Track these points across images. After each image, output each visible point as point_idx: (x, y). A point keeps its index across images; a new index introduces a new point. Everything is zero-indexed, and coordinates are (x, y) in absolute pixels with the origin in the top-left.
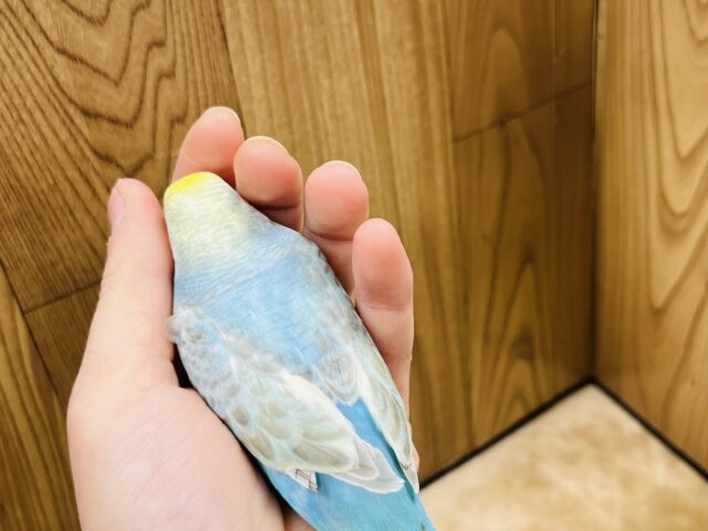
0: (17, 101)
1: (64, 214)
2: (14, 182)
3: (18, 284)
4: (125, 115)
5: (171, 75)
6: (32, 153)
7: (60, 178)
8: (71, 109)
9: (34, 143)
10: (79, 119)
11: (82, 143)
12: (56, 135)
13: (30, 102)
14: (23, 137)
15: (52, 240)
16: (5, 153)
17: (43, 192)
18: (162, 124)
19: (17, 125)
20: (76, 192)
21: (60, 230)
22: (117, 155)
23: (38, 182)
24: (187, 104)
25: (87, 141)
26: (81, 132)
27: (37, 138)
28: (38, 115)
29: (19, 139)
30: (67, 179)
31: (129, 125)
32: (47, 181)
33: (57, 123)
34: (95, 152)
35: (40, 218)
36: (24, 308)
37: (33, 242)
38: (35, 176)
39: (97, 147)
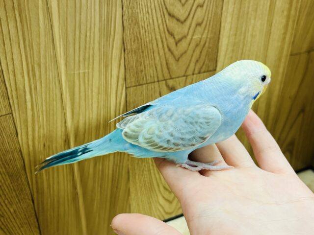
0: (149, 4)
1: (151, 52)
2: (138, 36)
3: (128, 76)
4: (182, 18)
5: (202, 6)
6: (147, 26)
7: (154, 38)
8: (165, 11)
9: (149, 22)
10: (167, 16)
11: (165, 25)
12: (157, 21)
13: (153, 6)
14: (147, 18)
15: (144, 61)
16: (139, 24)
17: (146, 42)
18: (193, 25)
19: (146, 14)
20: (157, 44)
21: (147, 58)
22: (175, 33)
23: (146, 38)
24: (204, 19)
25: (166, 25)
26: (166, 21)
27: (151, 21)
28: (154, 11)
29: (145, 19)
30: (156, 39)
31: (182, 23)
32: (149, 38)
33: (159, 16)
34: (168, 30)
35: (143, 52)
36: (127, 86)
37: (137, 61)
38: (146, 35)
39: (169, 28)
